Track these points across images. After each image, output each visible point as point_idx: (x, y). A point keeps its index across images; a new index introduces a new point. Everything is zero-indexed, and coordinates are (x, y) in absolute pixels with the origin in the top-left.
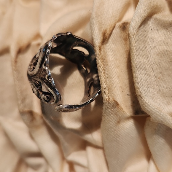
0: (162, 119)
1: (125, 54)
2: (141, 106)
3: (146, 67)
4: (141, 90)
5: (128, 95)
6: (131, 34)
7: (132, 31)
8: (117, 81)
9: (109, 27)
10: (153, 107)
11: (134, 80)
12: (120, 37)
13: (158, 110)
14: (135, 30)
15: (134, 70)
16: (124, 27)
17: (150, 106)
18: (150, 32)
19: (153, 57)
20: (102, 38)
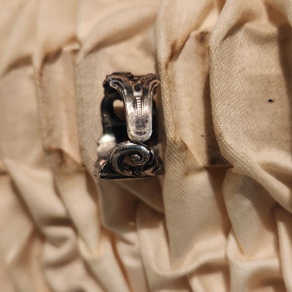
0: (249, 169)
1: (202, 77)
2: (221, 150)
3: (231, 95)
4: (221, 128)
5: (202, 136)
6: (212, 48)
7: (214, 44)
8: (188, 115)
9: (180, 37)
10: (238, 152)
11: (213, 113)
12: (196, 52)
13: (244, 156)
14: (218, 42)
15: (212, 98)
16: (203, 38)
17: (233, 150)
18: (238, 47)
19: (240, 83)
20: (170, 51)
